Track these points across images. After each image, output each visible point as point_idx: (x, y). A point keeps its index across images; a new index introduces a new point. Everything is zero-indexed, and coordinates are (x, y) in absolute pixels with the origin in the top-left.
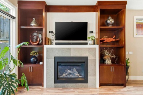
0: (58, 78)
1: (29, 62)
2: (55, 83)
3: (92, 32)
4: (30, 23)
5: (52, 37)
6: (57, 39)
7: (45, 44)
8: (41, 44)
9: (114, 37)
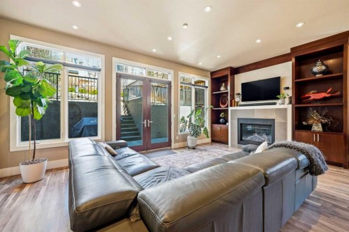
0: (241, 140)
1: (219, 123)
2: (238, 143)
3: (288, 88)
4: (220, 87)
5: (238, 99)
6: (243, 100)
7: (231, 106)
8: (227, 106)
9: (329, 91)
